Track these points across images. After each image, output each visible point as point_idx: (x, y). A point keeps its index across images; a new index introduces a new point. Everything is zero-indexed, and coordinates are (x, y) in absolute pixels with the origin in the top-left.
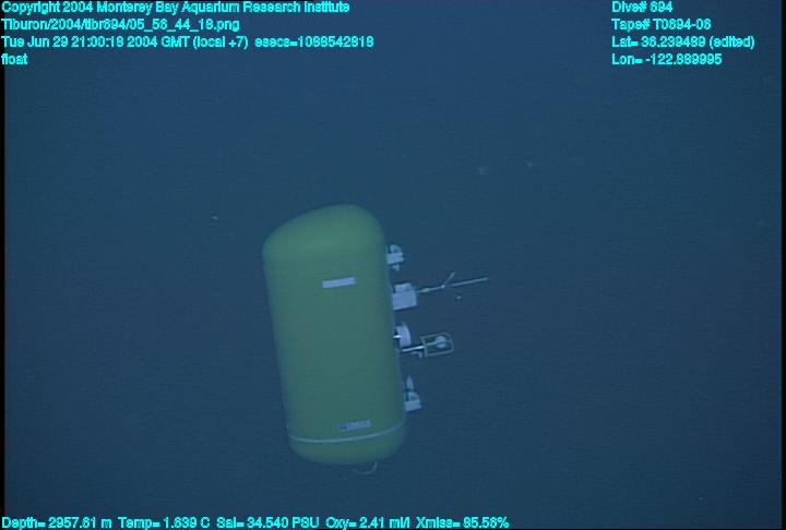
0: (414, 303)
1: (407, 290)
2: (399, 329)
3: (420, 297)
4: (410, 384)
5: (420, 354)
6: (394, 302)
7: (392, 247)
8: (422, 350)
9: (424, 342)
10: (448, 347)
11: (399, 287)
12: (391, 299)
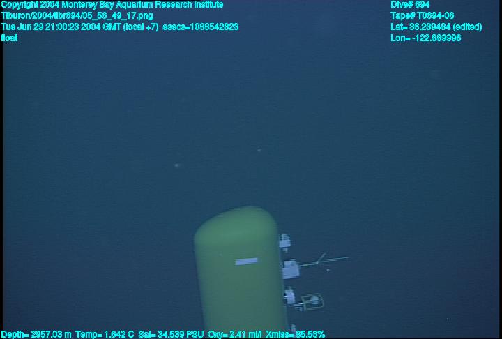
0: (298, 274)
1: (292, 265)
2: (287, 292)
3: (302, 270)
4: (293, 329)
6: (284, 274)
7: (283, 236)
8: (302, 306)
9: (303, 300)
10: (320, 304)
11: (288, 263)
12: (282, 272)
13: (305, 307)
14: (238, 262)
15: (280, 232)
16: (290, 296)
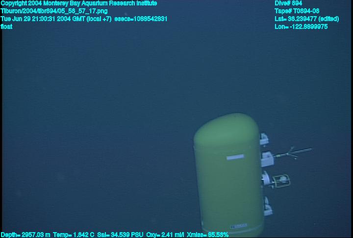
0: (272, 163)
1: (268, 157)
2: (263, 176)
3: (276, 159)
4: (267, 201)
5: (273, 186)
6: (262, 163)
7: (263, 135)
8: (274, 184)
9: (275, 180)
10: (287, 182)
11: (265, 154)
12: (260, 161)
13: (276, 185)
14: (229, 158)
15: (261, 132)
16: (266, 178)
